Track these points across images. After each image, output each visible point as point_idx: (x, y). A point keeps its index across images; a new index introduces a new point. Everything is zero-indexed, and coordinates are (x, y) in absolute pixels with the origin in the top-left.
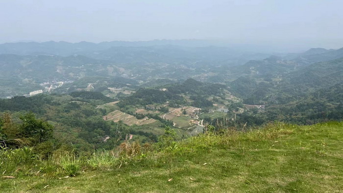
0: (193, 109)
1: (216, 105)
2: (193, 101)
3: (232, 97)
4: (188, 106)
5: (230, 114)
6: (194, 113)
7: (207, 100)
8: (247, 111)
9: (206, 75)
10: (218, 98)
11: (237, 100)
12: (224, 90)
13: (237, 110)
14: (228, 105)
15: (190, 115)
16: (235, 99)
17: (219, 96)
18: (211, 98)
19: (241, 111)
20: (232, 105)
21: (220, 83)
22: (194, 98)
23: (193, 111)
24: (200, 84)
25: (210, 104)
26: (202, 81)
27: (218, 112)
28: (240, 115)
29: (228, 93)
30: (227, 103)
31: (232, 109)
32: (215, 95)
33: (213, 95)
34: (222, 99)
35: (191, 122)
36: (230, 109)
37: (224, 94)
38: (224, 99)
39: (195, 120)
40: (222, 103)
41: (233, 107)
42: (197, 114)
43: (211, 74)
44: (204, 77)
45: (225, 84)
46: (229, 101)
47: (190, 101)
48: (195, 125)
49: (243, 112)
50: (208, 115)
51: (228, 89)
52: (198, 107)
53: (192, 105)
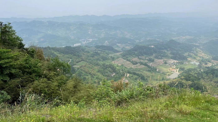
0: (172, 61)
1: (190, 59)
2: (173, 55)
3: (203, 54)
4: (169, 58)
5: (200, 66)
6: (172, 64)
7: (183, 55)
8: (214, 65)
9: (184, 38)
10: (192, 54)
11: (207, 57)
12: (197, 49)
13: (206, 64)
14: (199, 60)
15: (169, 65)
16: (205, 56)
17: (193, 53)
18: (186, 54)
19: (210, 65)
20: (202, 60)
21: (195, 44)
22: (173, 54)
23: (172, 62)
24: (179, 44)
25: (185, 58)
26: (181, 42)
27: (191, 64)
28: (208, 68)
29: (200, 51)
30: (198, 58)
31: (202, 63)
32: (190, 52)
33: (187, 52)
34: (195, 55)
35: (170, 70)
36: (200, 63)
37: (197, 52)
38: (197, 55)
39: (173, 68)
40: (195, 58)
41: (203, 61)
42: (174, 64)
43: (188, 37)
44: (182, 39)
45: (198, 45)
46: (200, 57)
47: (170, 55)
48: (173, 72)
49: (211, 65)
50: (182, 66)
51: (200, 49)
52: (176, 60)
53: (172, 58)
